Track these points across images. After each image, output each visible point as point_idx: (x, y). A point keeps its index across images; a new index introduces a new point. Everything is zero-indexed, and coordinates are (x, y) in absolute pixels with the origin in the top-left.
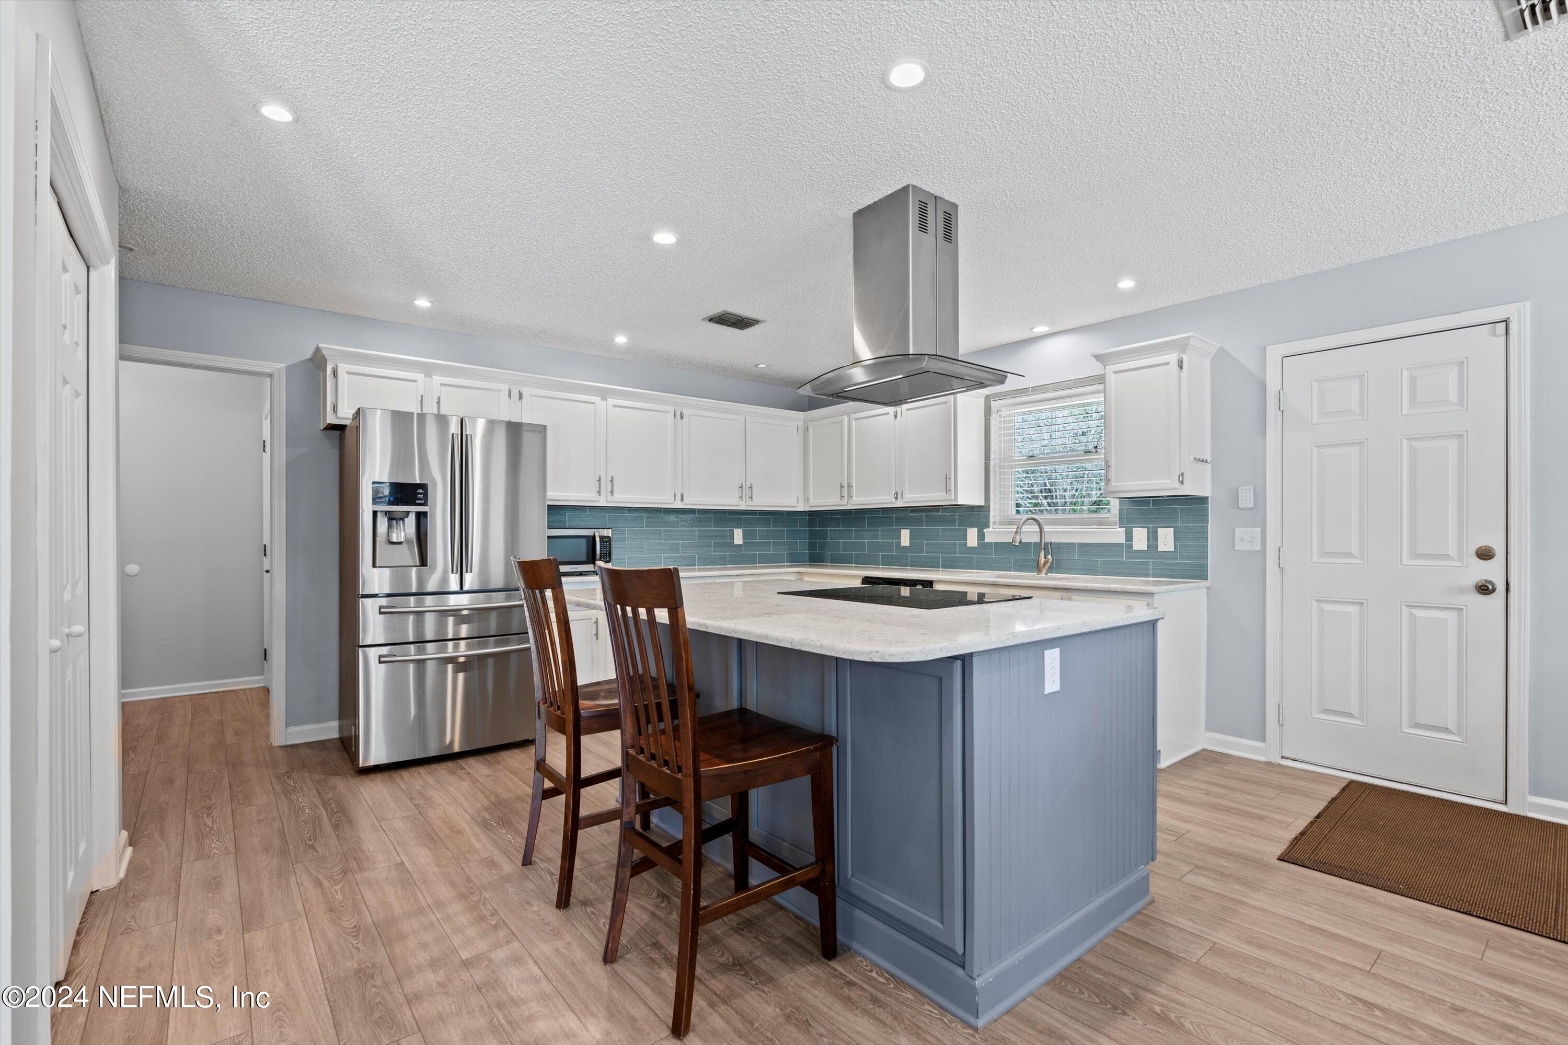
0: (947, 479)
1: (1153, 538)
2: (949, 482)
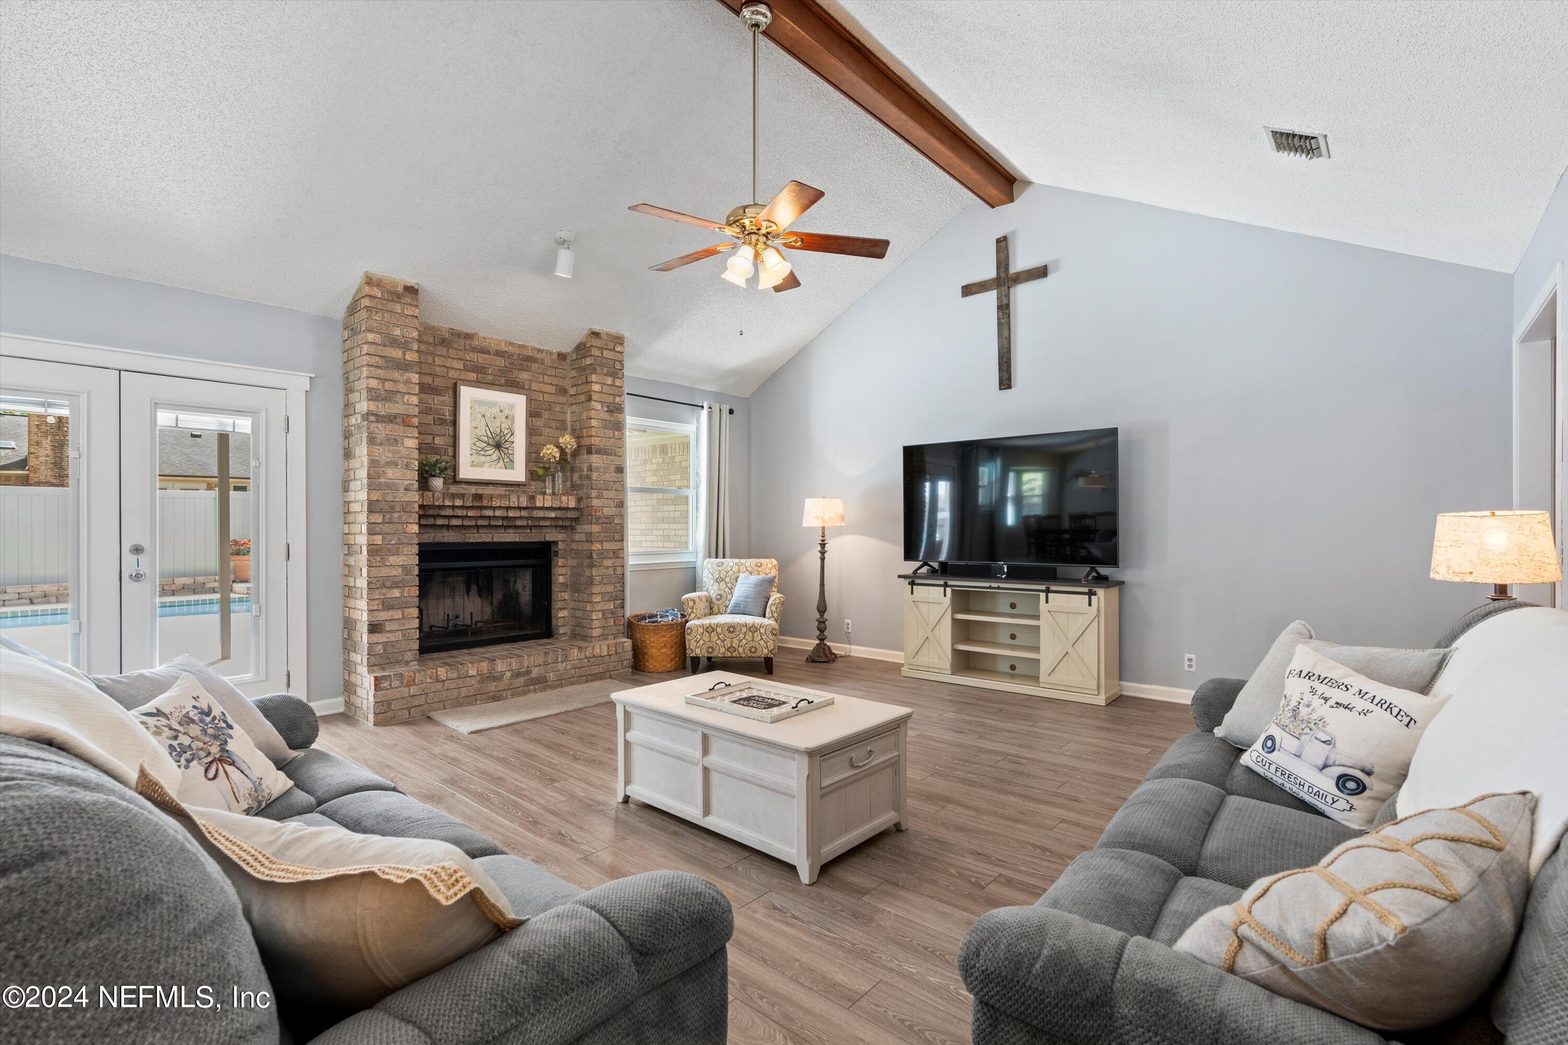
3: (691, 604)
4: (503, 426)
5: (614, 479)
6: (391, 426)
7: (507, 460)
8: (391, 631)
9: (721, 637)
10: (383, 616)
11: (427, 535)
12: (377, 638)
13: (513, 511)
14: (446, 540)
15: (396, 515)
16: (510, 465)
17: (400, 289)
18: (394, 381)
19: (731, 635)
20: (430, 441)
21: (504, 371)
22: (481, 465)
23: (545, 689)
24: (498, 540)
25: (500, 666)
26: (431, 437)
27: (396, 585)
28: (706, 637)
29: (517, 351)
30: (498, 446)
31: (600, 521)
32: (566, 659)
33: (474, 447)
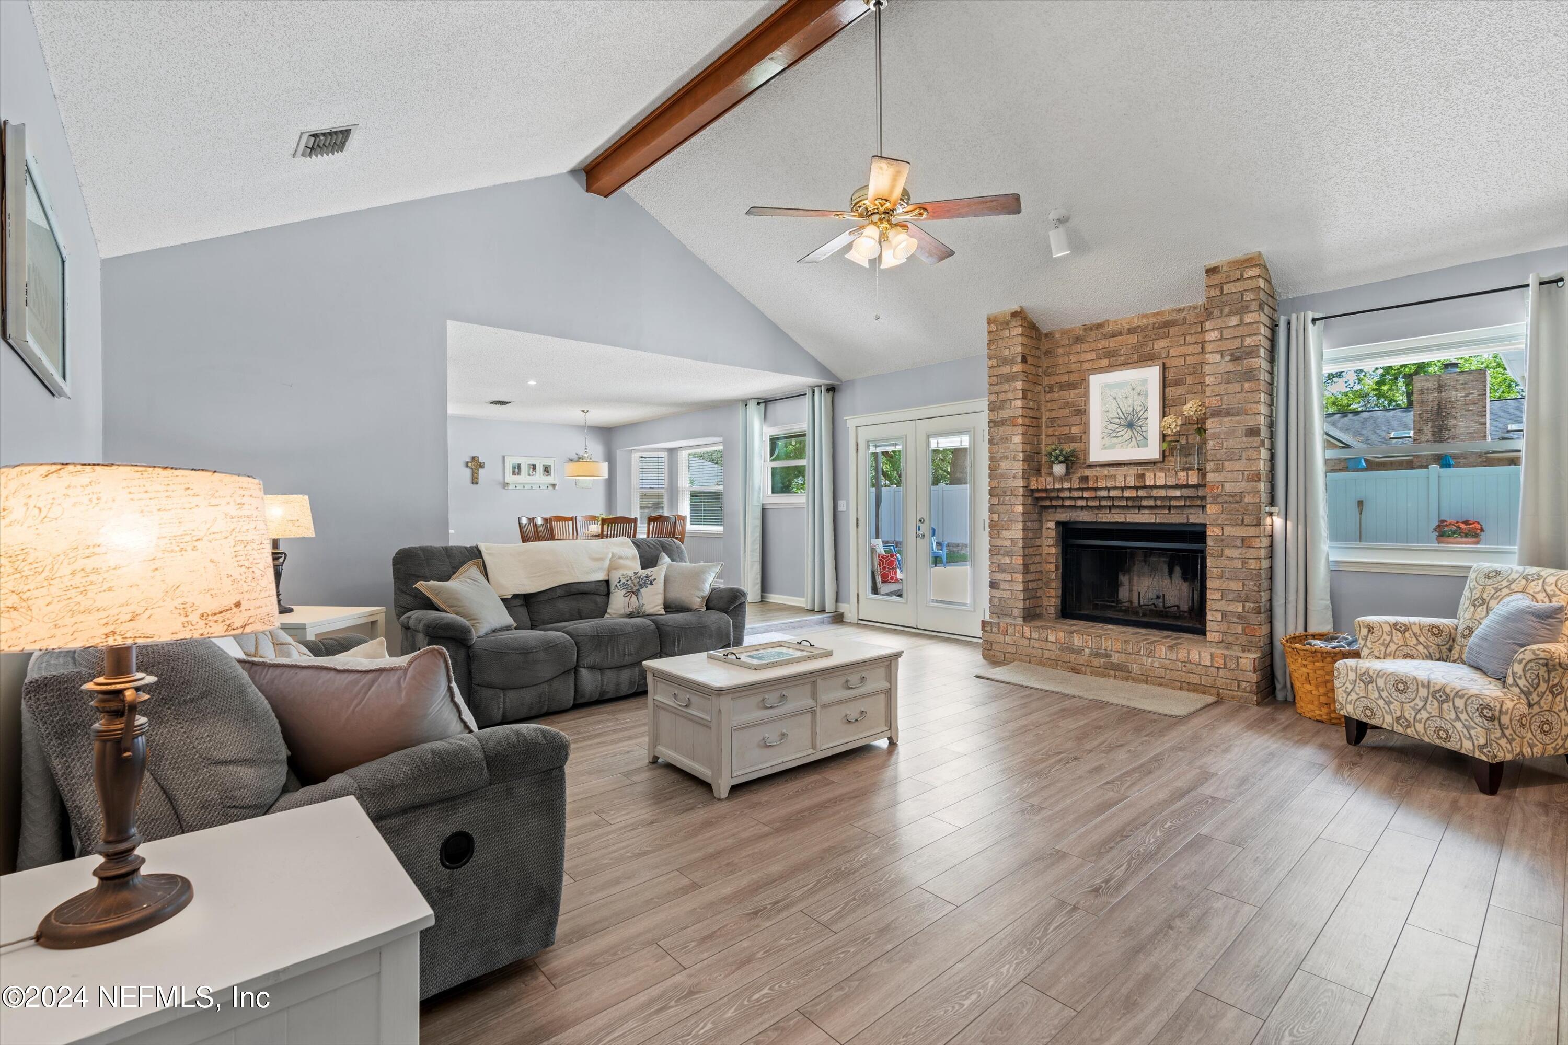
3: (1364, 631)
4: (1136, 403)
5: (1243, 445)
6: (1003, 428)
7: (1140, 438)
8: (1004, 590)
9: (1384, 694)
10: (999, 576)
11: (1064, 515)
12: (997, 593)
13: (1129, 491)
14: (1080, 519)
15: (1007, 498)
16: (1143, 441)
17: (1008, 317)
18: (1005, 392)
19: (1403, 698)
20: (1067, 432)
21: (1136, 348)
22: (1113, 447)
23: (1127, 679)
24: (1131, 521)
25: (1077, 641)
26: (1068, 428)
27: (1007, 554)
28: (1360, 688)
29: (1152, 320)
30: (1130, 425)
31: (1219, 500)
32: (1150, 654)
33: (1106, 431)
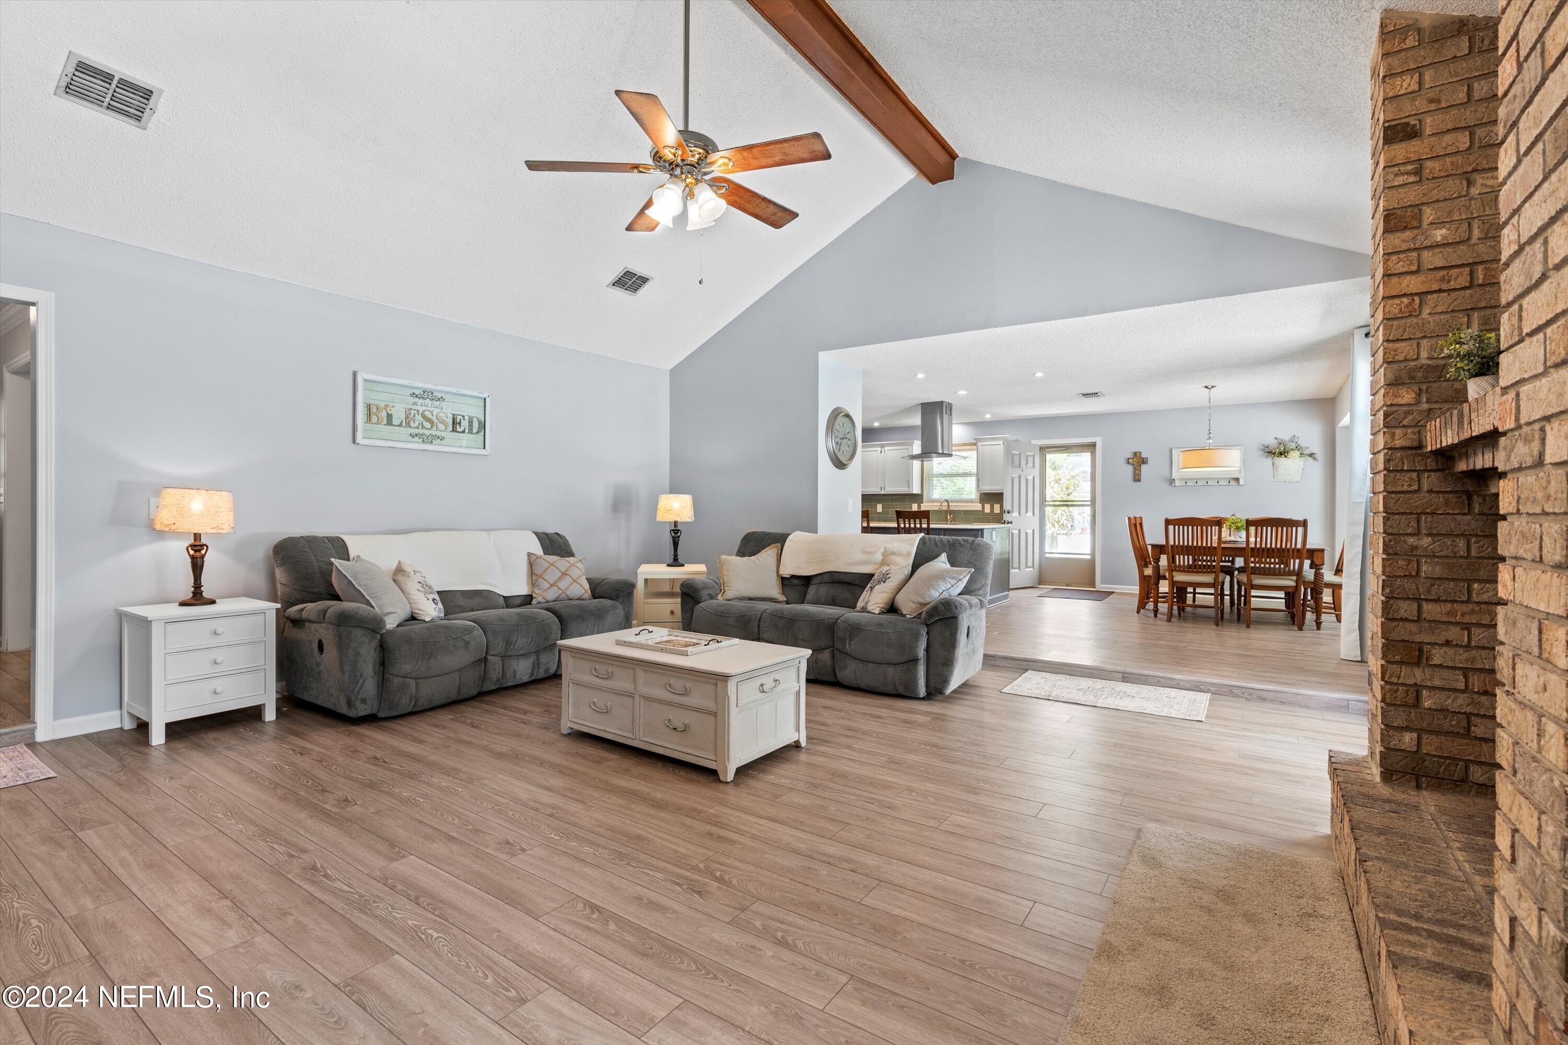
0: (909, 482)
1: (992, 508)
2: (909, 484)
